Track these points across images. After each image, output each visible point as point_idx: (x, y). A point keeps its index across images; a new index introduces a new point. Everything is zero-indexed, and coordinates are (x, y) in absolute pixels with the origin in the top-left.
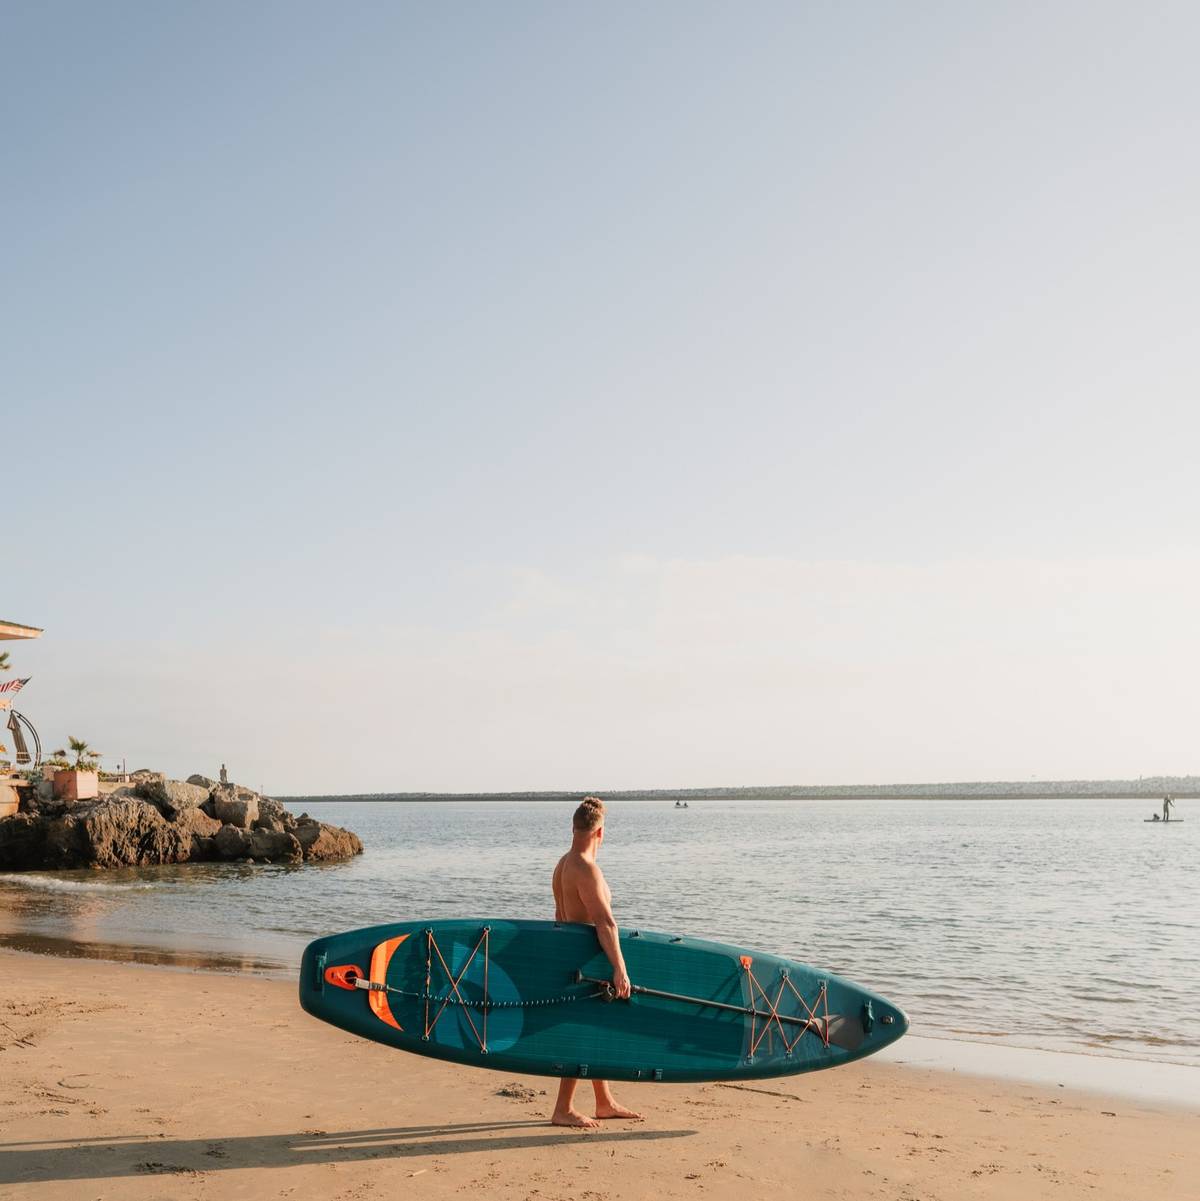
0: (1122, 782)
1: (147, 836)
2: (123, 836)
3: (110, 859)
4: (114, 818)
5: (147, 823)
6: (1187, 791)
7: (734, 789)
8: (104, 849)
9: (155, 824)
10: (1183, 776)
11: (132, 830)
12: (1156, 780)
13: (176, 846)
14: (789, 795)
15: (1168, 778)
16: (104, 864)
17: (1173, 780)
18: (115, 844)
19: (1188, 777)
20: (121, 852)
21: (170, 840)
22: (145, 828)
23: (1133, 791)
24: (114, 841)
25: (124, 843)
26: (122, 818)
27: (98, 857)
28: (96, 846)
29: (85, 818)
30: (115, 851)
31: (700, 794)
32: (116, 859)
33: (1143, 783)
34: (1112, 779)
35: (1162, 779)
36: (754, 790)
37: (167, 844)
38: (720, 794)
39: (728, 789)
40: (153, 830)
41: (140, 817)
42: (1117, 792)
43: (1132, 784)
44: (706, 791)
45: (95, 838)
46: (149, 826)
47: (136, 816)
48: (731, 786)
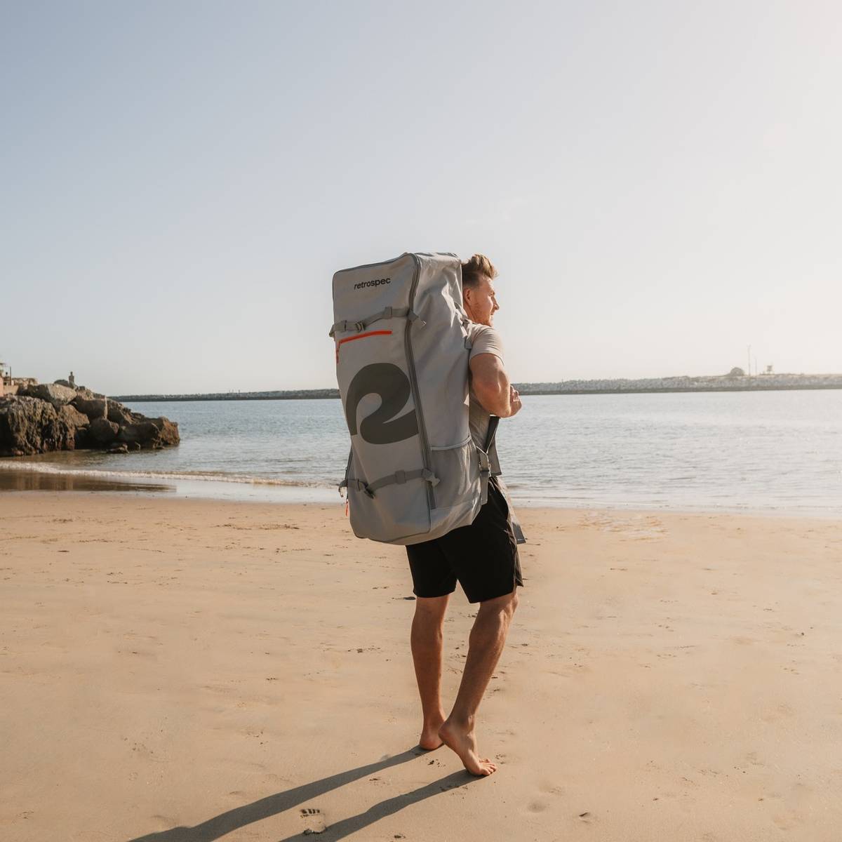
0: (551, 384)
1: (47, 426)
2: (32, 427)
3: (26, 445)
4: (26, 412)
5: (47, 417)
6: (592, 389)
7: (288, 392)
8: (21, 437)
9: (52, 418)
10: (589, 379)
11: (38, 421)
12: (572, 382)
13: (66, 434)
14: (328, 395)
15: (579, 381)
16: (21, 449)
17: (583, 382)
18: (27, 434)
19: (592, 381)
20: (32, 439)
21: (61, 429)
22: (46, 421)
23: (559, 389)
24: (27, 431)
25: (33, 433)
26: (32, 413)
27: (18, 443)
28: (16, 435)
29: (6, 414)
30: (28, 438)
31: (263, 395)
32: (29, 446)
33: (565, 384)
34: (545, 382)
35: (575, 381)
36: (303, 392)
37: (58, 433)
38: (278, 395)
39: (283, 392)
40: (51, 421)
41: (43, 412)
42: (549, 390)
43: (559, 385)
44: (268, 393)
45: (14, 429)
46: (49, 419)
47: (40, 411)
48: (286, 390)
